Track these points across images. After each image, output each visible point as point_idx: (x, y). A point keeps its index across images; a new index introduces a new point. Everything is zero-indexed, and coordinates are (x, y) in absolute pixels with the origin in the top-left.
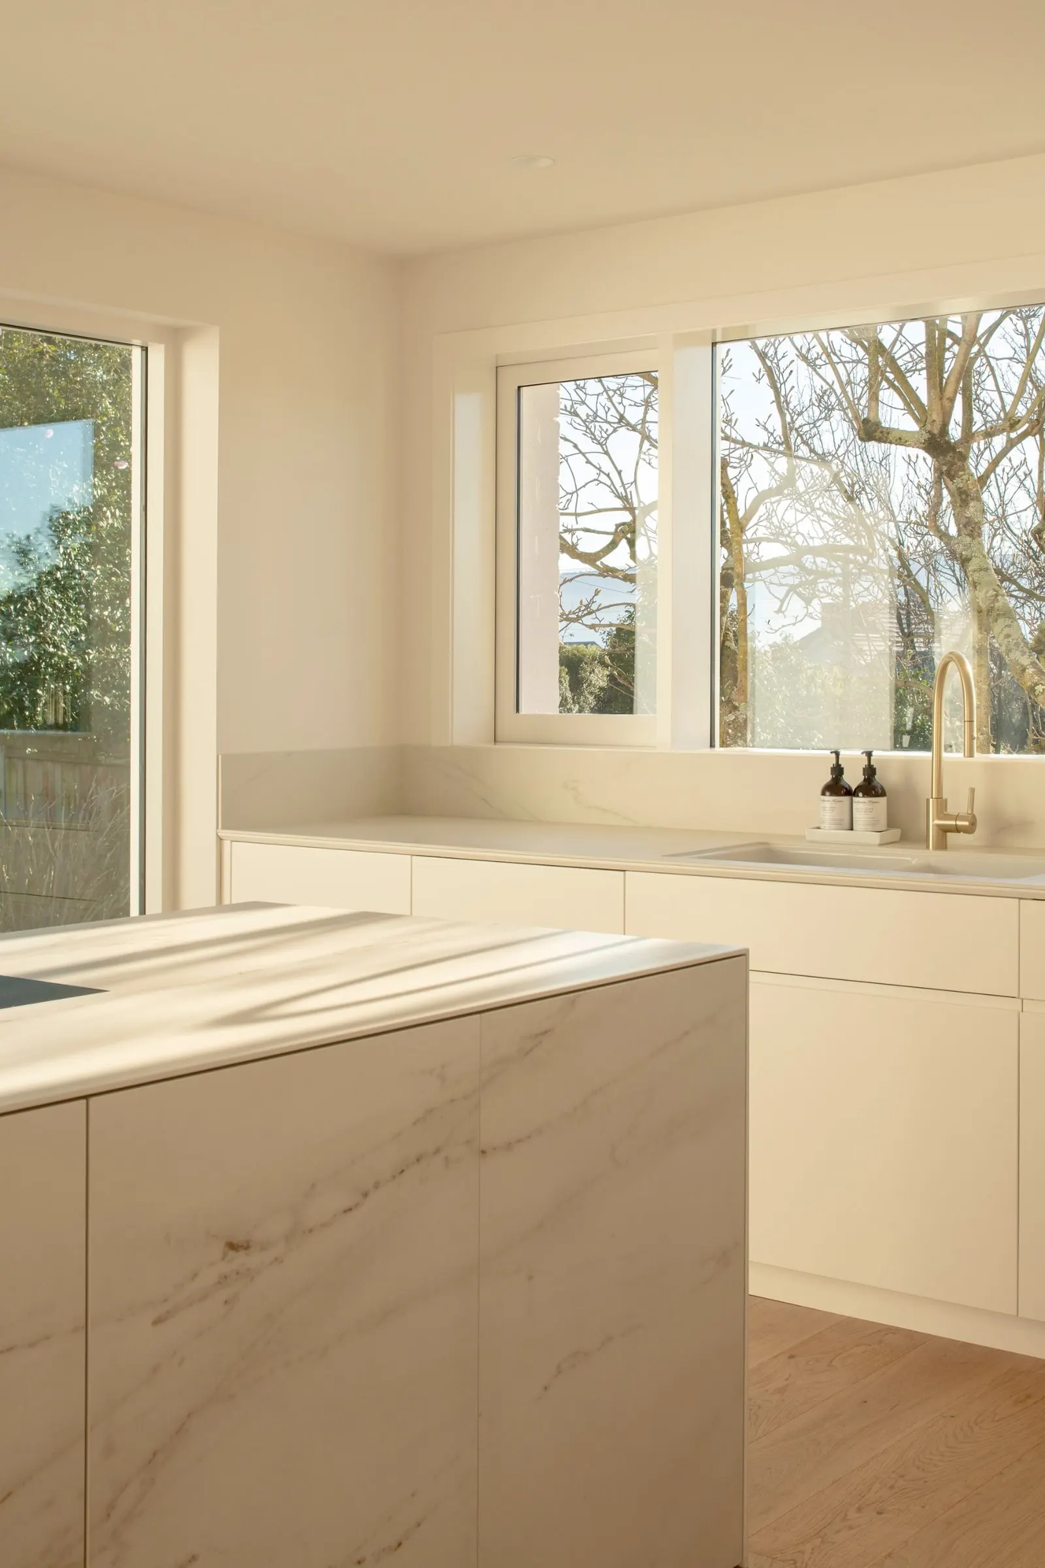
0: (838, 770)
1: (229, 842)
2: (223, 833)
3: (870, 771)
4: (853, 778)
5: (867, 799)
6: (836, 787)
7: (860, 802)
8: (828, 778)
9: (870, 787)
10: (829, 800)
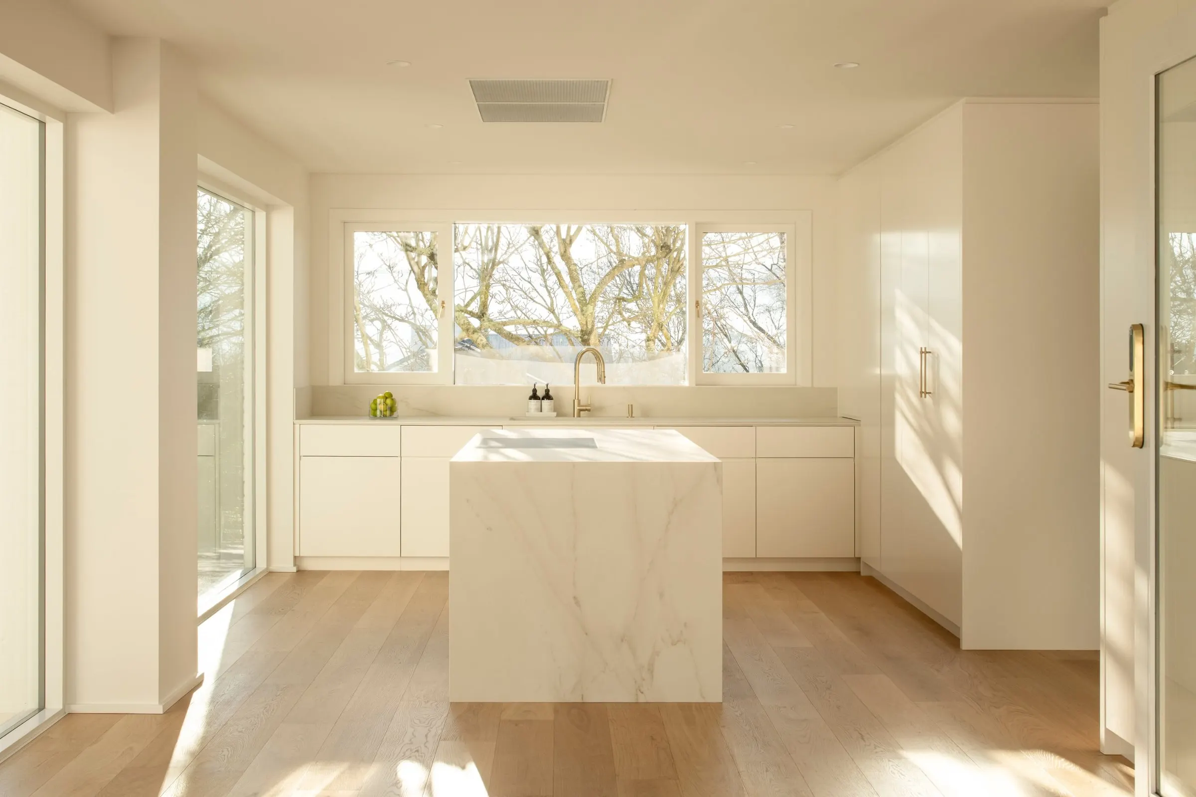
0: (535, 391)
1: (299, 425)
2: (296, 422)
3: (547, 391)
4: (540, 393)
5: (548, 401)
6: (534, 396)
7: (546, 403)
8: (531, 394)
9: (547, 396)
10: (533, 402)
